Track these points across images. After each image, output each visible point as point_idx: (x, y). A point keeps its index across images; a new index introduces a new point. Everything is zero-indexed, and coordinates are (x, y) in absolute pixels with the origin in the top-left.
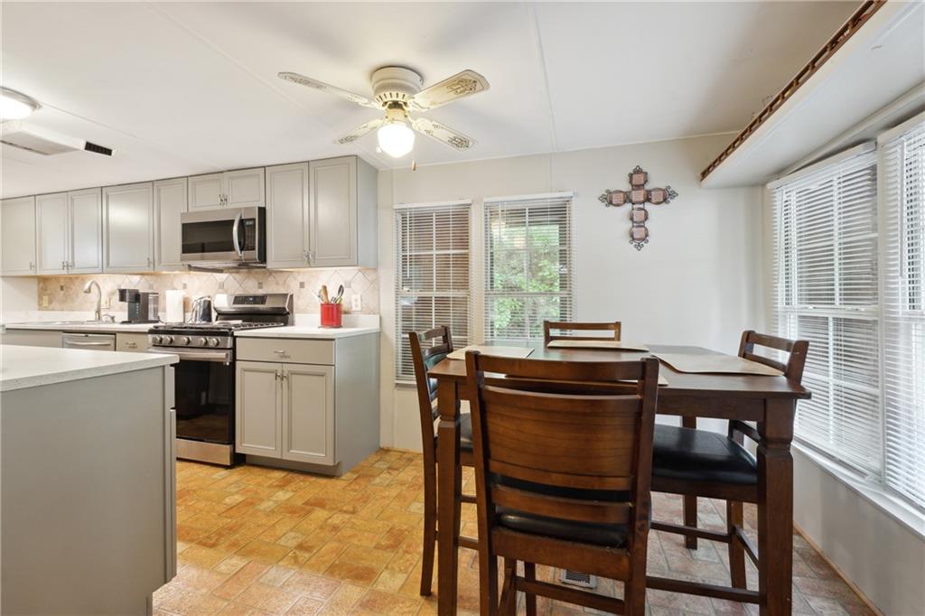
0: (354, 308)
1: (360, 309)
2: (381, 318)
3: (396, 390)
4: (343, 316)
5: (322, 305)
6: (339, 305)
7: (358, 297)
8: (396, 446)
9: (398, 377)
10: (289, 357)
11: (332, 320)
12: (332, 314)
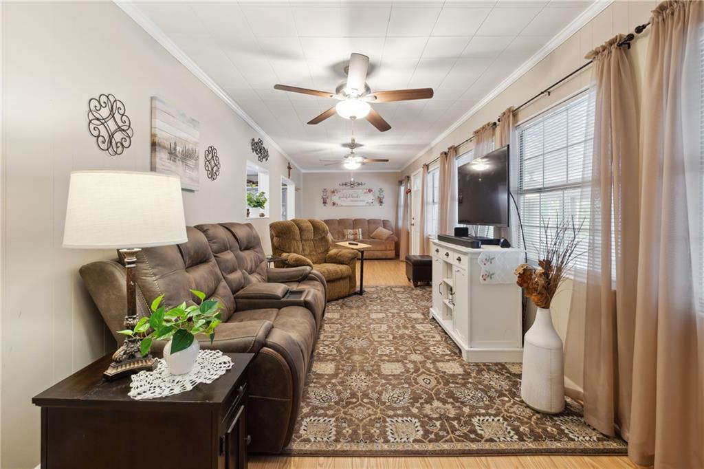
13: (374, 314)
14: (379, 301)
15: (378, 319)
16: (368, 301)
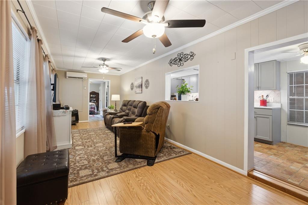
0: (270, 101)
1: (273, 101)
2: (281, 104)
3: (287, 126)
4: (267, 103)
5: (261, 100)
6: (266, 100)
7: (272, 98)
8: (287, 142)
9: (288, 122)
10: (256, 113)
11: (264, 104)
12: (264, 102)
13: (101, 145)
14: (101, 154)
15: (98, 143)
16: (108, 152)
